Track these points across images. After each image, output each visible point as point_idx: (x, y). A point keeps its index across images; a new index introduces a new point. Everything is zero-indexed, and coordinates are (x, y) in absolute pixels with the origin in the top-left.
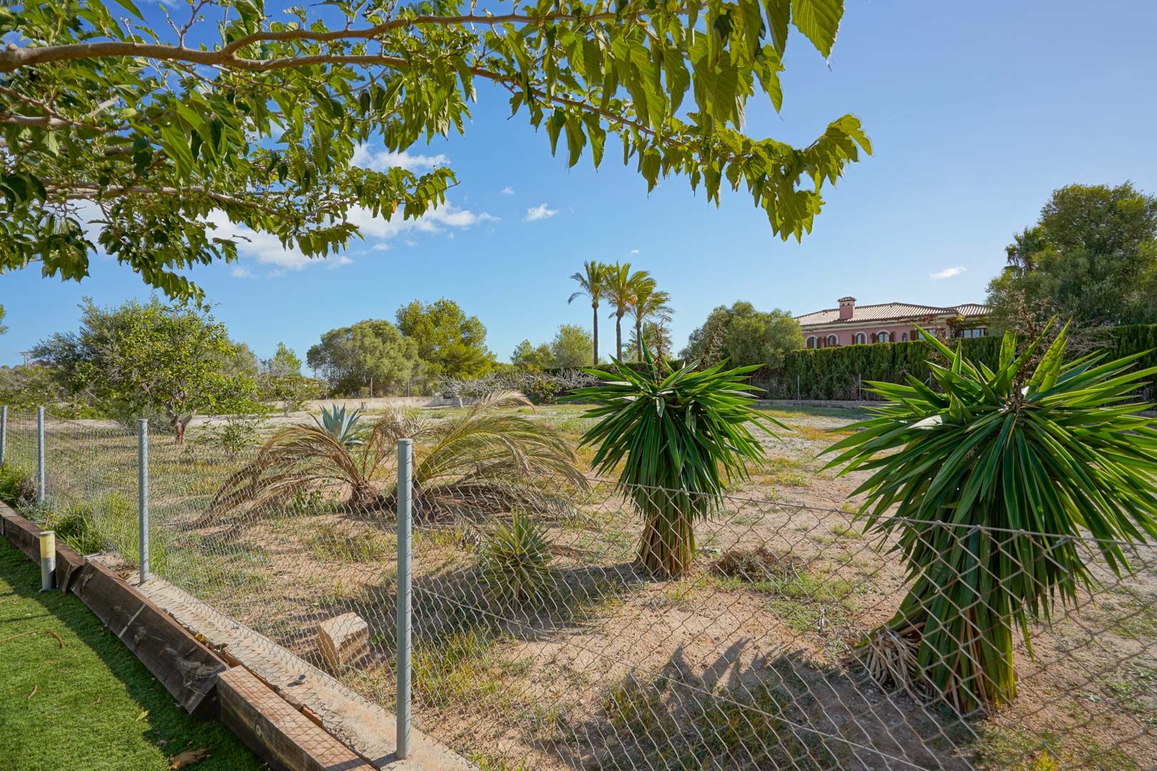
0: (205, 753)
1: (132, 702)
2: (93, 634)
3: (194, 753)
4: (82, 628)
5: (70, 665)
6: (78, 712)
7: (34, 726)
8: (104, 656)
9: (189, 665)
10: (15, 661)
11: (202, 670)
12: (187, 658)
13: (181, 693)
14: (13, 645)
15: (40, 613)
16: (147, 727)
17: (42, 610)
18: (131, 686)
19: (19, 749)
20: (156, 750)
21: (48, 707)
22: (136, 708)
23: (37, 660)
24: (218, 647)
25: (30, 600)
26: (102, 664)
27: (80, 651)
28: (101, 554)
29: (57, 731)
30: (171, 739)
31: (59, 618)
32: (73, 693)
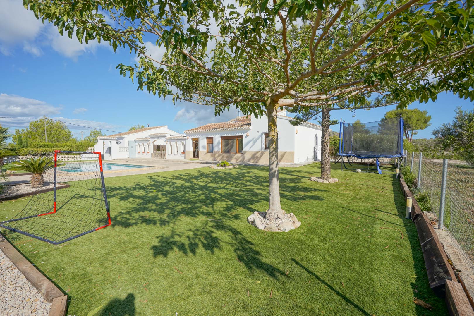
0: (430, 308)
1: (413, 269)
2: (413, 239)
3: (425, 303)
4: (411, 236)
5: (401, 245)
6: (395, 261)
7: (381, 257)
8: (413, 249)
9: (439, 269)
10: (387, 235)
11: (442, 274)
12: (439, 266)
13: (431, 278)
14: (389, 231)
15: (401, 225)
16: (414, 282)
17: (403, 224)
18: (416, 265)
19: (375, 261)
20: (412, 292)
21: (388, 254)
22: (414, 273)
23: (393, 238)
24: (457, 270)
25: (401, 219)
26: (410, 251)
27: (407, 243)
28: (429, 212)
29: (386, 262)
30: (420, 292)
31: (406, 229)
32: (397, 254)
